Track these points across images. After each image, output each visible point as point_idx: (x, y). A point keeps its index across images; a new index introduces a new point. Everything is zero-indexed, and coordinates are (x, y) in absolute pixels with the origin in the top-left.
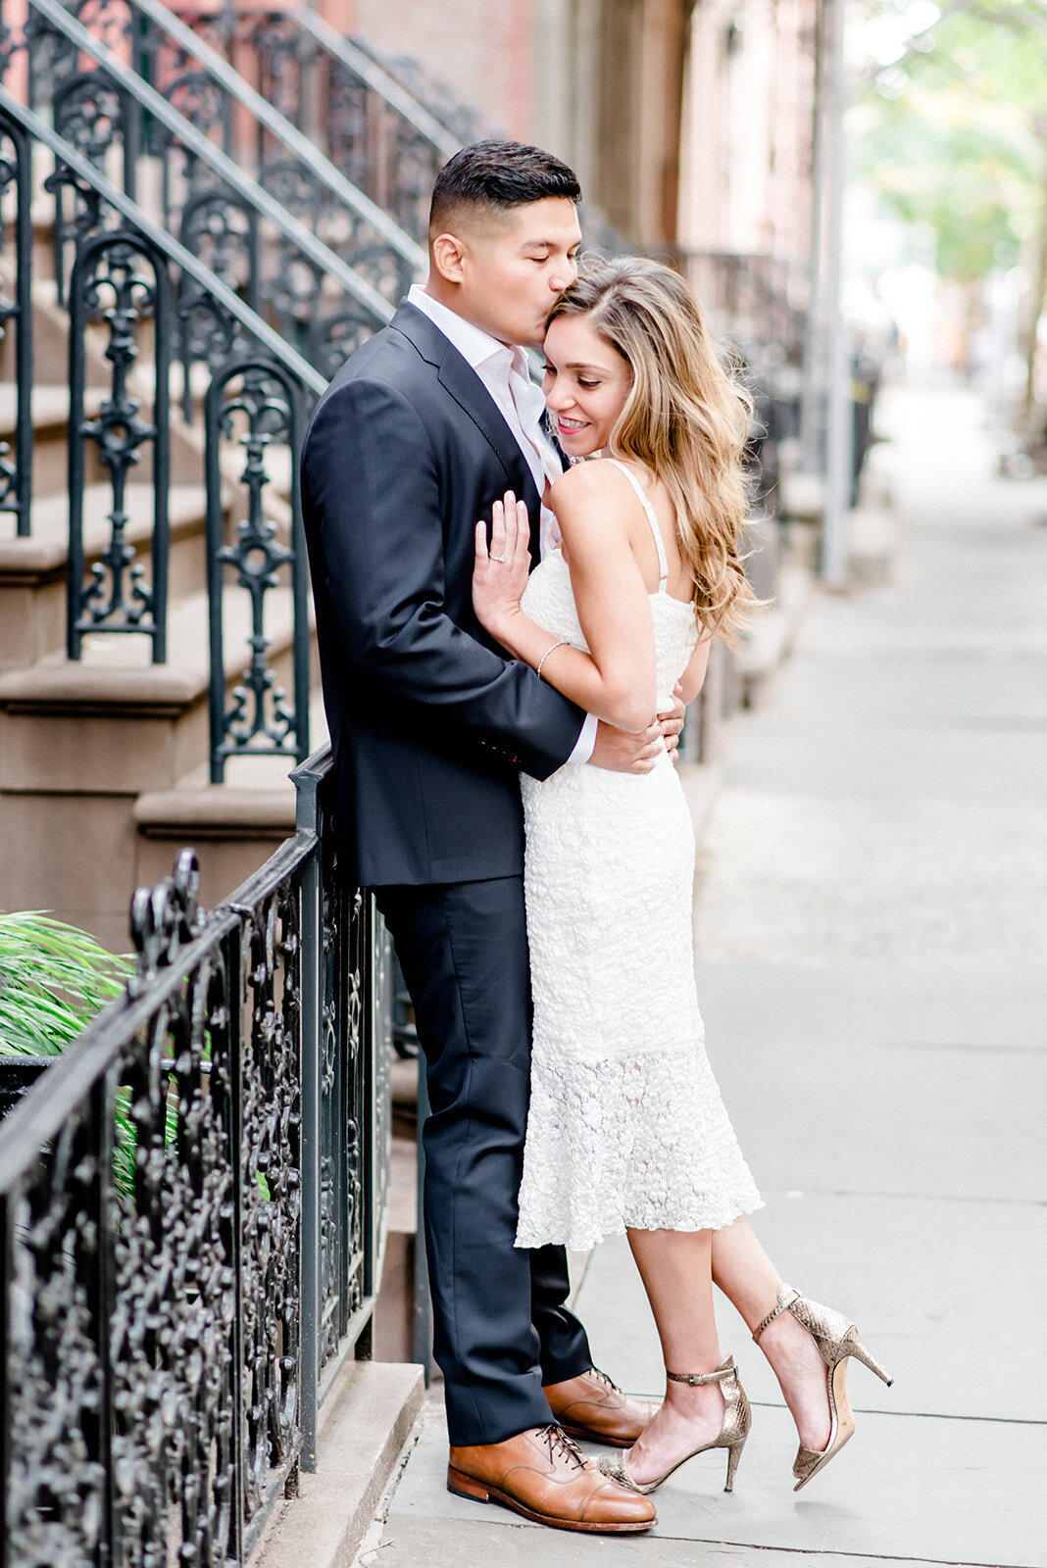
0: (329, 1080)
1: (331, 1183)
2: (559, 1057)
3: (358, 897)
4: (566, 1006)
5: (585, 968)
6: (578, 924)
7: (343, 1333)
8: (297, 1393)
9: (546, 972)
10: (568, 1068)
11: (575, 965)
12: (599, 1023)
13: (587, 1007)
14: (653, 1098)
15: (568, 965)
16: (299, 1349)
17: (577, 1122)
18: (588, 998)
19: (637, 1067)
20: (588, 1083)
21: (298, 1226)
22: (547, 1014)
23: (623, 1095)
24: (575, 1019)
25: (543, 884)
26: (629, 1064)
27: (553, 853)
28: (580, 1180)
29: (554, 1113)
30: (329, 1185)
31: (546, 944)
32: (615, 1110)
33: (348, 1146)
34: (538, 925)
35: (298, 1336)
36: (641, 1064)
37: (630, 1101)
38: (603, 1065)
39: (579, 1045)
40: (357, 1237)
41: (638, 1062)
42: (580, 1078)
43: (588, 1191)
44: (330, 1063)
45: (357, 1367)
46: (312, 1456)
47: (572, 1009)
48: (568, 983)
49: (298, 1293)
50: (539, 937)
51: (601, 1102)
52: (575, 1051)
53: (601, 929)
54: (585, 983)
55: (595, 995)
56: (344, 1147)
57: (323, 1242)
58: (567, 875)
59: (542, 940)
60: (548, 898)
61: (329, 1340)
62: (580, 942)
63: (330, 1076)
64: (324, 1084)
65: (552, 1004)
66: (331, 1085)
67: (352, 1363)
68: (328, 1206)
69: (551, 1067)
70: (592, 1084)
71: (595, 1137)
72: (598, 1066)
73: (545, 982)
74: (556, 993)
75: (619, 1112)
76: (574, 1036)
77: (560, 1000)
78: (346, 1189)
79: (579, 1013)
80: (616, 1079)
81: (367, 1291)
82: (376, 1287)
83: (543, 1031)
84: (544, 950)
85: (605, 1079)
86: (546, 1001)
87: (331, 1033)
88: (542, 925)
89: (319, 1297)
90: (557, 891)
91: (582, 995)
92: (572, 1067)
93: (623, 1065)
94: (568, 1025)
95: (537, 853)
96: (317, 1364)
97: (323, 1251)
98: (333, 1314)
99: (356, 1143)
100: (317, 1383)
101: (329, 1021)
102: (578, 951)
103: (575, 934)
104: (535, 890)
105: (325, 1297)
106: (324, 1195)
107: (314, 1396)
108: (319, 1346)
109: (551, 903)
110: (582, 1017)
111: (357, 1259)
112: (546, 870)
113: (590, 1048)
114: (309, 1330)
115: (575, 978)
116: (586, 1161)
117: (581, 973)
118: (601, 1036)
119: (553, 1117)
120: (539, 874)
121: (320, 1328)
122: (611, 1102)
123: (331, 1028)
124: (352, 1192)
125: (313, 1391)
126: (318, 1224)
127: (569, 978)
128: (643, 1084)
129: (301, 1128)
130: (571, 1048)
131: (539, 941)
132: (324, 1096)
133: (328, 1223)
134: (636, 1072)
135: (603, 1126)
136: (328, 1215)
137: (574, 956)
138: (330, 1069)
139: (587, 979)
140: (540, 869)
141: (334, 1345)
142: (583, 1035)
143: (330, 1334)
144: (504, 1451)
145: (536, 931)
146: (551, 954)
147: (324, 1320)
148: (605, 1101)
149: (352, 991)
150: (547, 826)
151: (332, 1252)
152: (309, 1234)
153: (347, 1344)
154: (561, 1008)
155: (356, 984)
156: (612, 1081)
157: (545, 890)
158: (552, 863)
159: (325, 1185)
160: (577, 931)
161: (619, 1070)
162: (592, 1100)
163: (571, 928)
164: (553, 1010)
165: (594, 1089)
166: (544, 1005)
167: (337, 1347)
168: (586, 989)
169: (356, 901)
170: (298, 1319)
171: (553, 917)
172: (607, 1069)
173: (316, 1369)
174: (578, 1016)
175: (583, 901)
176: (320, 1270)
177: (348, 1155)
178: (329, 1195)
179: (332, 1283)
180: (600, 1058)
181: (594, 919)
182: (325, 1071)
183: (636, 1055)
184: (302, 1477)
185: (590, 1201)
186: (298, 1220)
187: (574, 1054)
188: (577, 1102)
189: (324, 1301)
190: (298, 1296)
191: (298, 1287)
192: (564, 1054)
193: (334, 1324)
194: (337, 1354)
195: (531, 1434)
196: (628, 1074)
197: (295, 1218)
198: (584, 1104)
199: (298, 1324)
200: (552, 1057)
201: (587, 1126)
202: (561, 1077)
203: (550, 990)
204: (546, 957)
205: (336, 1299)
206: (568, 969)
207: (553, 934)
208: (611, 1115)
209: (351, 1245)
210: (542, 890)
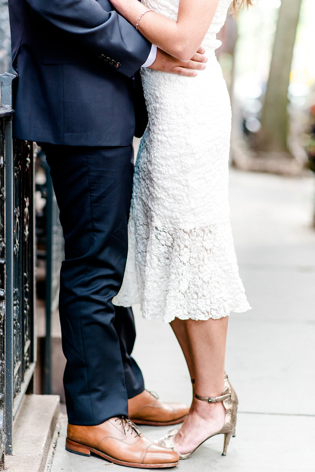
0: (17, 247)
1: (18, 301)
2: (170, 226)
3: (28, 159)
4: (176, 200)
5: (187, 180)
6: (183, 157)
7: (22, 380)
8: (4, 413)
9: (164, 182)
10: (175, 231)
11: (181, 178)
12: (192, 209)
13: (187, 200)
14: (218, 247)
15: (177, 179)
16: (5, 388)
17: (177, 259)
18: (187, 195)
19: (210, 232)
20: (184, 240)
21: (4, 320)
22: (164, 204)
23: (203, 246)
24: (180, 207)
25: (165, 136)
26: (207, 230)
27: (172, 119)
28: (173, 288)
29: (165, 253)
30: (17, 303)
31: (164, 168)
32: (198, 254)
33: (24, 286)
34: (159, 157)
35: (4, 382)
36: (212, 230)
37: (206, 250)
38: (193, 231)
39: (181, 220)
40: (27, 333)
41: (210, 229)
42: (181, 237)
43: (176, 294)
44: (17, 239)
45: (27, 398)
46: (10, 446)
47: (179, 201)
48: (177, 188)
49: (4, 358)
50: (160, 164)
51: (190, 249)
52: (179, 223)
53: (196, 159)
54: (186, 188)
55: (191, 194)
56: (22, 286)
57: (14, 332)
58: (178, 131)
59: (162, 166)
60: (167, 143)
61: (17, 384)
62: (185, 166)
63: (17, 245)
64: (15, 249)
65: (167, 199)
66: (18, 250)
67: (25, 396)
68: (16, 314)
69: (165, 231)
70: (187, 241)
71: (184, 267)
72: (191, 231)
73: (163, 188)
74: (170, 193)
75: (200, 255)
76: (179, 216)
77: (172, 197)
78: (23, 308)
79: (182, 204)
80: (199, 238)
81: (31, 361)
82: (35, 359)
83: (161, 212)
84: (163, 171)
85: (193, 238)
86: (163, 197)
87: (17, 222)
88: (162, 157)
89: (13, 361)
90: (173, 139)
91: (184, 194)
92: (177, 231)
93: (204, 231)
94: (176, 210)
95: (162, 119)
96: (12, 396)
97: (14, 337)
98: (18, 371)
99: (27, 285)
100: (12, 407)
101: (17, 215)
102: (183, 171)
103: (182, 162)
104: (160, 139)
105: (15, 362)
106: (15, 308)
107: (11, 414)
108: (13, 387)
109: (168, 146)
110: (184, 206)
111: (28, 344)
112: (167, 128)
113: (187, 222)
114: (9, 379)
115: (180, 185)
116: (178, 280)
117: (184, 182)
118: (193, 215)
119: (165, 254)
120: (163, 130)
121: (13, 378)
122: (195, 250)
123: (18, 220)
124: (26, 309)
125: (11, 412)
126: (13, 323)
127: (177, 185)
128: (212, 241)
129: (5, 266)
130: (177, 221)
131: (160, 166)
132: (14, 255)
133: (16, 323)
134: (209, 234)
135: (190, 261)
136: (16, 318)
137: (180, 174)
138: (17, 241)
139: (187, 186)
140: (164, 127)
141: (19, 387)
142: (183, 215)
143: (17, 381)
144: (100, 430)
145: (158, 161)
146: (167, 173)
147: (15, 374)
148: (192, 249)
149: (26, 207)
150: (168, 105)
151: (18, 338)
152: (9, 326)
153: (24, 387)
154: (172, 200)
155: (27, 204)
156: (197, 239)
157: (166, 139)
158: (171, 124)
159: (15, 302)
160: (183, 161)
161: (202, 234)
162: (186, 249)
163: (179, 159)
164: (168, 201)
165: (187, 243)
166: (163, 199)
167: (20, 388)
168: (186, 191)
169: (27, 161)
170: (4, 373)
171: (168, 153)
172: (195, 233)
173: (12, 399)
174: (181, 205)
175: (187, 144)
176: (13, 347)
177: (24, 291)
178: (17, 308)
179: (18, 354)
180: (192, 227)
181: (193, 154)
182: (15, 243)
183: (210, 226)
184: (6, 457)
185: (177, 299)
186: (4, 318)
187: (178, 224)
188: (178, 249)
189: (15, 363)
190: (4, 360)
191: (4, 354)
192: (173, 224)
193: (19, 375)
194: (20, 391)
195: (112, 420)
196: (205, 236)
197: (3, 316)
198: (181, 251)
199: (4, 375)
200: (167, 226)
201: (181, 262)
202: (172, 235)
203: (165, 191)
204: (164, 174)
205: (20, 363)
206: (177, 181)
207: (169, 163)
208: (195, 256)
209: (25, 337)
210: (164, 139)
